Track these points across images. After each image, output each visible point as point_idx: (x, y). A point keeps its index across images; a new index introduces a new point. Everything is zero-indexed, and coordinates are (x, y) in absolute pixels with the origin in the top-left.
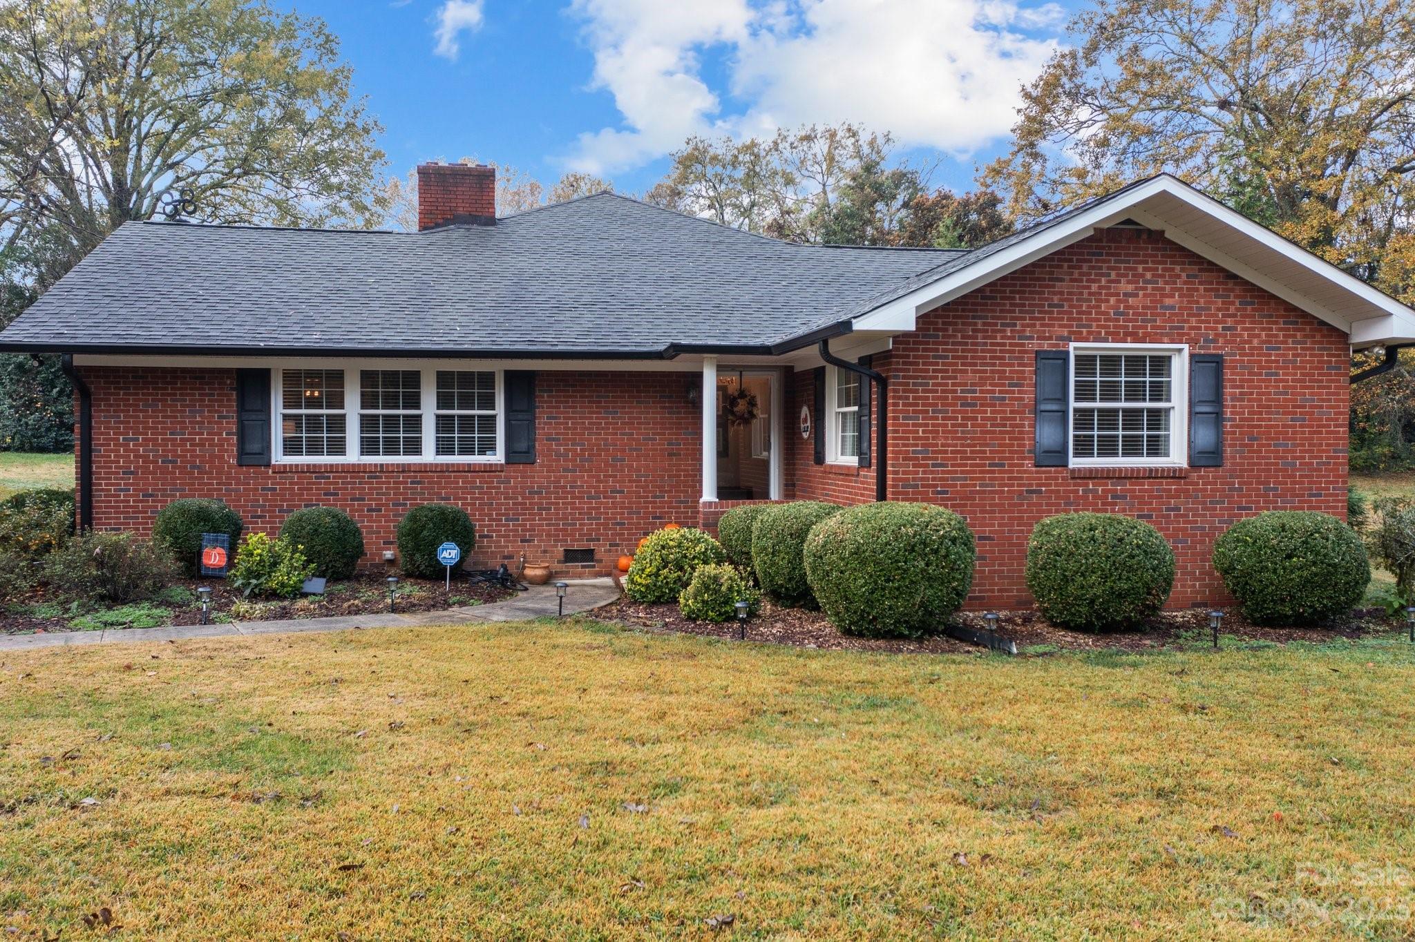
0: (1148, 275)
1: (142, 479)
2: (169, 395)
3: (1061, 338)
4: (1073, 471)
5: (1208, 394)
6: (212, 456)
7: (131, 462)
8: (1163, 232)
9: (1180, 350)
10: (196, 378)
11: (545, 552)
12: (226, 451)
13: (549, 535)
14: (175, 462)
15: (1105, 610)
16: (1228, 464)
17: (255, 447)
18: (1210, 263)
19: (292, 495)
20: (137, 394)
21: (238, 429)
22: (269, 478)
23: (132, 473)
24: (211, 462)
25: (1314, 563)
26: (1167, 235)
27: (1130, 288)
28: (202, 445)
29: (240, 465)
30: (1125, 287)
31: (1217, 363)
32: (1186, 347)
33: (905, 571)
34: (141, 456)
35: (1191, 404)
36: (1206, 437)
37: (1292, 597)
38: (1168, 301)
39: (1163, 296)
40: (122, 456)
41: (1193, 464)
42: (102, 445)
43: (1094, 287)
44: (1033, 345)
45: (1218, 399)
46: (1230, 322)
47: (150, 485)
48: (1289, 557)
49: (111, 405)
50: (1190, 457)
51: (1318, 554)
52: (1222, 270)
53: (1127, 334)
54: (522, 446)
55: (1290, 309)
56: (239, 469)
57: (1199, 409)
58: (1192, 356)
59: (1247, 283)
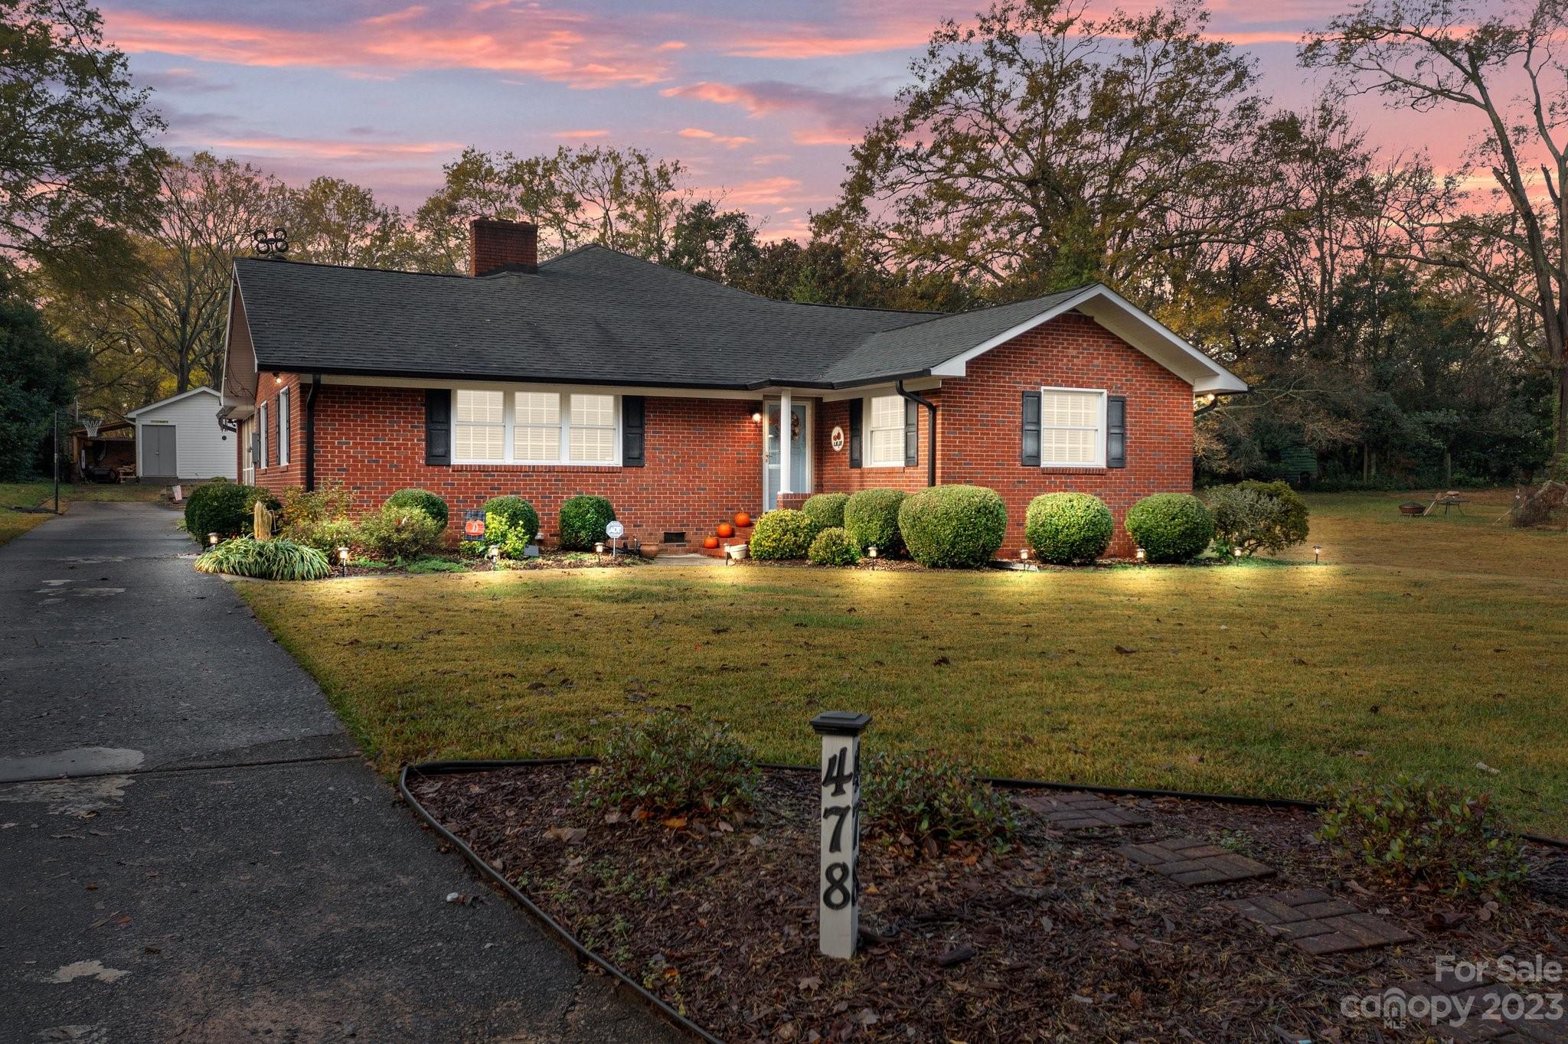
0: (1085, 345)
1: (352, 475)
2: (373, 408)
3: (1036, 383)
4: (1043, 469)
5: (1116, 421)
6: (406, 458)
7: (343, 461)
8: (1093, 318)
9: (1101, 393)
10: (395, 395)
11: (651, 534)
12: (417, 454)
13: (653, 522)
14: (378, 462)
15: (1079, 550)
16: (1128, 466)
17: (440, 451)
18: (1119, 338)
19: (467, 489)
20: (348, 407)
21: (426, 435)
22: (449, 475)
23: (344, 470)
24: (406, 462)
25: (1187, 522)
26: (1095, 320)
27: (1074, 353)
28: (398, 448)
29: (428, 465)
30: (1072, 352)
31: (1122, 402)
32: (1105, 391)
33: (975, 524)
34: (351, 457)
35: (1108, 428)
36: (1116, 449)
37: (1175, 543)
38: (1096, 362)
39: (1093, 358)
40: (337, 457)
41: (1109, 467)
42: (322, 447)
43: (1055, 350)
44: (1021, 387)
45: (1123, 426)
46: (1129, 376)
47: (358, 479)
48: (1173, 519)
49: (328, 416)
50: (1108, 462)
51: (1188, 516)
52: (1124, 343)
53: (1073, 382)
54: (635, 453)
55: (1162, 369)
56: (426, 468)
57: (1112, 431)
58: (1109, 397)
59: (1138, 352)
